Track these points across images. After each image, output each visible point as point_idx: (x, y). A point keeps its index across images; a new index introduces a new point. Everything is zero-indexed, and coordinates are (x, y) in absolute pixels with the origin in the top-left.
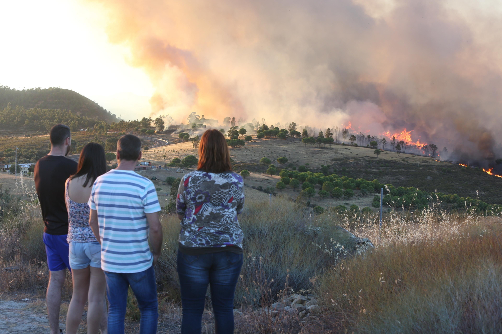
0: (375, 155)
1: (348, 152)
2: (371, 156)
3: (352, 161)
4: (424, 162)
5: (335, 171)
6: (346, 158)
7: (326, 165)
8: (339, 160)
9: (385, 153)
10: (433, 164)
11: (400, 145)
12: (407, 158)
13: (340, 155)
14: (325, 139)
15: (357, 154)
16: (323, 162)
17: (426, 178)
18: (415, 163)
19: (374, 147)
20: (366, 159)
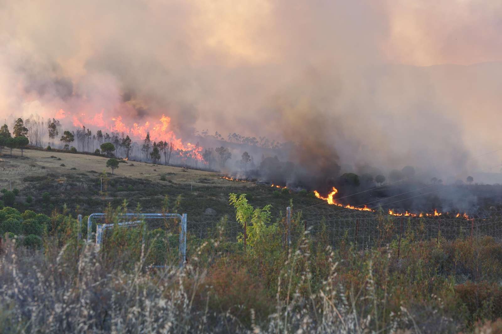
0: (109, 170)
1: (57, 165)
2: (100, 171)
3: (63, 180)
4: (202, 181)
5: (29, 201)
6: (52, 175)
7: (11, 190)
8: (38, 179)
9: (128, 164)
10: (219, 185)
11: (159, 148)
12: (170, 174)
13: (41, 170)
14: (12, 140)
15: (73, 167)
16: (6, 184)
17: (204, 211)
18: (186, 183)
19: (108, 153)
20: (91, 176)
